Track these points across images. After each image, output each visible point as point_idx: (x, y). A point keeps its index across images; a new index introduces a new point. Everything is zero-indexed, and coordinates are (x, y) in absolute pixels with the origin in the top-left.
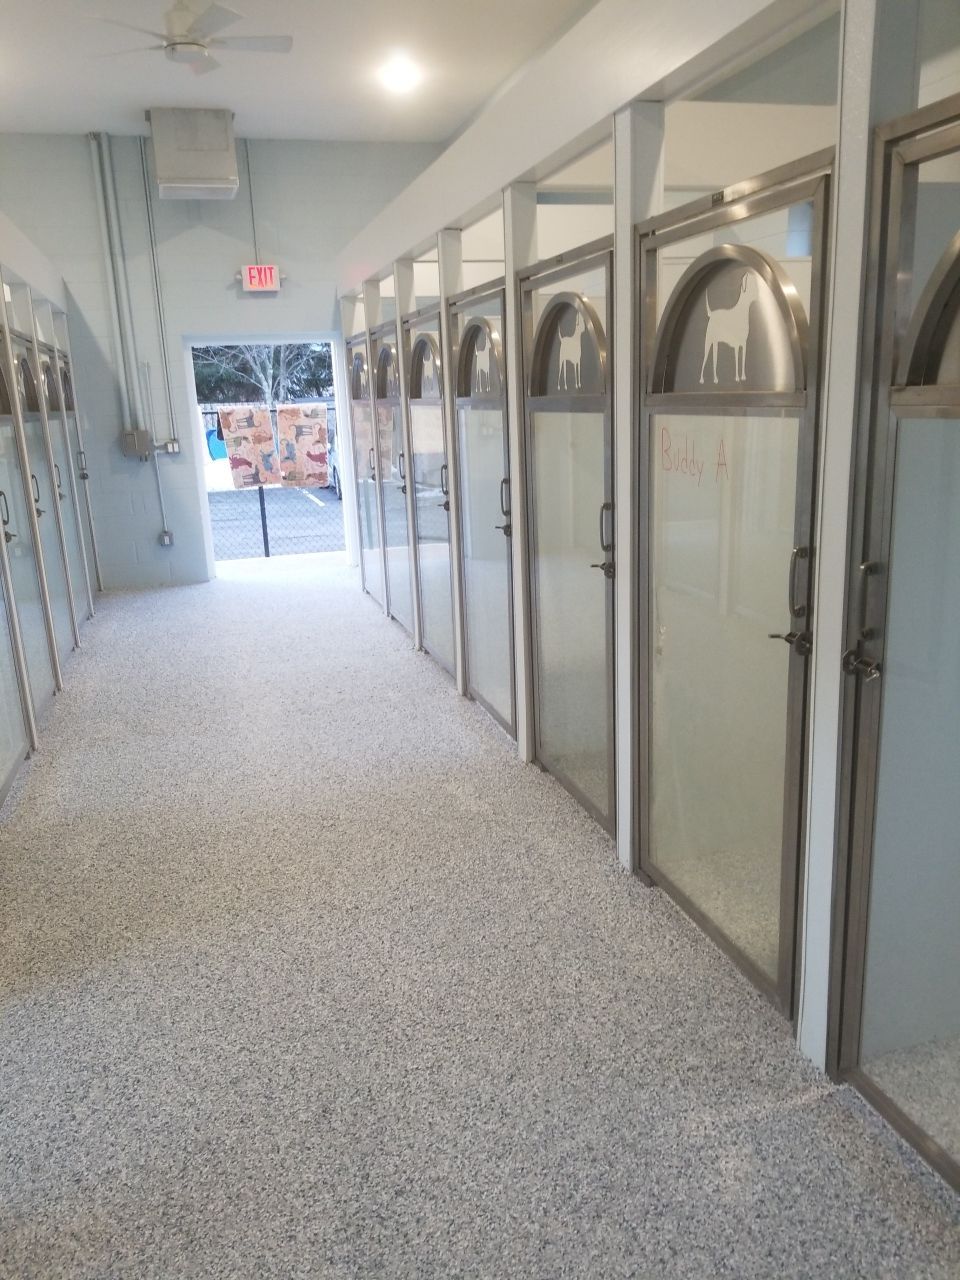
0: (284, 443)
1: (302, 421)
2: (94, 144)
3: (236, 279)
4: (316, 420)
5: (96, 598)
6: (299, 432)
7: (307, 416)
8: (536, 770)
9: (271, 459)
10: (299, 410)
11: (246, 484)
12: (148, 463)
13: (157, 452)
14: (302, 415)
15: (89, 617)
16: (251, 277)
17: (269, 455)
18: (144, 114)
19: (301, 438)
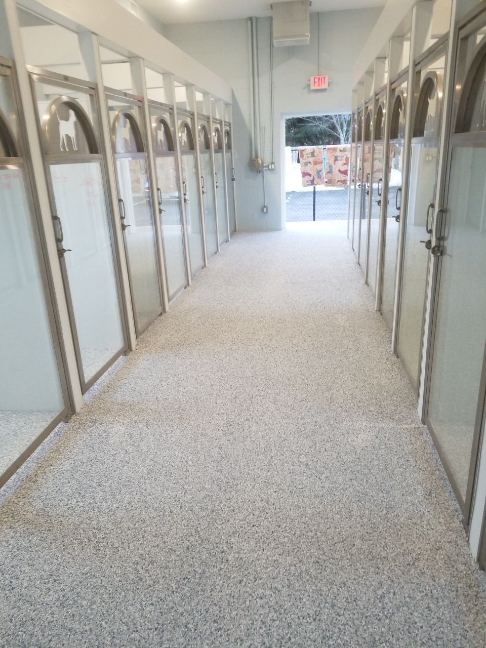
0: (328, 165)
1: (338, 154)
2: (249, 22)
3: (308, 84)
4: (345, 153)
5: (232, 234)
6: (336, 159)
7: (340, 151)
8: (379, 313)
9: (321, 173)
10: (337, 148)
11: (308, 185)
12: (261, 174)
13: (265, 168)
14: (338, 151)
15: (227, 241)
16: (314, 82)
17: (320, 171)
18: (270, 6)
19: (336, 162)
